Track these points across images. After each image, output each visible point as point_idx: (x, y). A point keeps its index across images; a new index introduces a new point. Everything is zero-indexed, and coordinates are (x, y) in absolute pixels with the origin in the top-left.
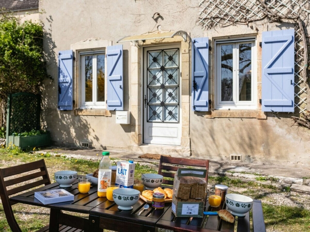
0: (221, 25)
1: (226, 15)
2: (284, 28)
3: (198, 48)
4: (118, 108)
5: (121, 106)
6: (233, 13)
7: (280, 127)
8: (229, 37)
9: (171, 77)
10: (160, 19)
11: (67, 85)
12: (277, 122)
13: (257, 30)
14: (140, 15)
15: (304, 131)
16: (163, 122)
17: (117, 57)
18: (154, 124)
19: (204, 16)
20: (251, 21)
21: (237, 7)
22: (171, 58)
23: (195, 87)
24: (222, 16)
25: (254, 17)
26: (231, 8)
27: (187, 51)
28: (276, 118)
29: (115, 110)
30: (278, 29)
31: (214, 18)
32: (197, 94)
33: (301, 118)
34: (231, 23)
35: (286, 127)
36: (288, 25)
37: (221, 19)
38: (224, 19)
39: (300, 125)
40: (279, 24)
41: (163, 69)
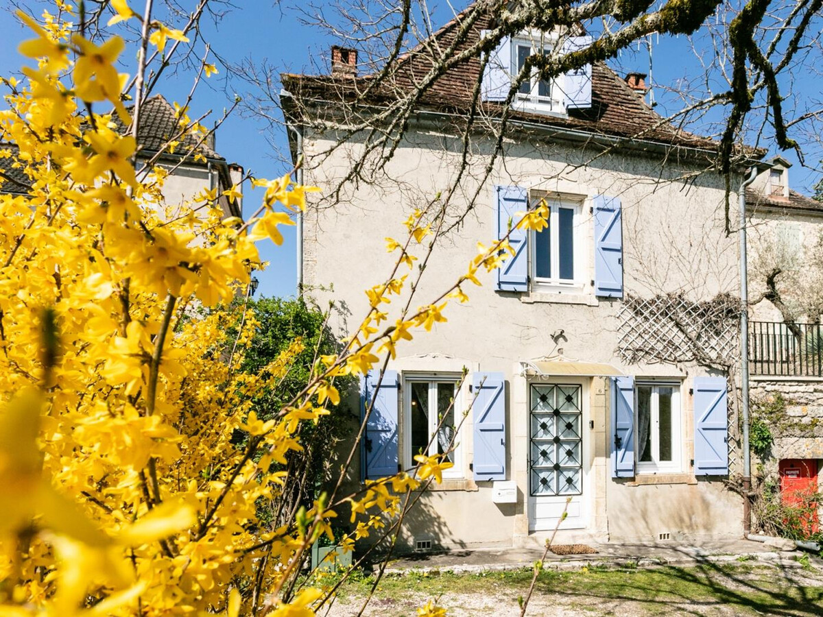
0: (646, 361)
1: (652, 349)
2: (713, 375)
3: (622, 389)
4: (495, 477)
5: (503, 473)
6: (660, 347)
7: (711, 493)
8: (654, 378)
9: (569, 426)
10: (561, 339)
11: (389, 435)
12: (707, 487)
13: (687, 373)
14: (528, 328)
15: (733, 496)
16: (557, 495)
17: (495, 391)
18: (538, 498)
19: (624, 345)
20: (680, 361)
21: (664, 340)
22: (569, 399)
23: (618, 443)
24: (647, 349)
25: (682, 356)
26: (658, 341)
27: (603, 392)
28: (707, 482)
29: (491, 481)
30: (707, 375)
31: (637, 350)
32: (620, 453)
33: (731, 481)
34: (659, 360)
35: (716, 492)
36: (716, 371)
37: (647, 353)
38: (650, 354)
39: (731, 489)
40: (708, 369)
41: (557, 413)
